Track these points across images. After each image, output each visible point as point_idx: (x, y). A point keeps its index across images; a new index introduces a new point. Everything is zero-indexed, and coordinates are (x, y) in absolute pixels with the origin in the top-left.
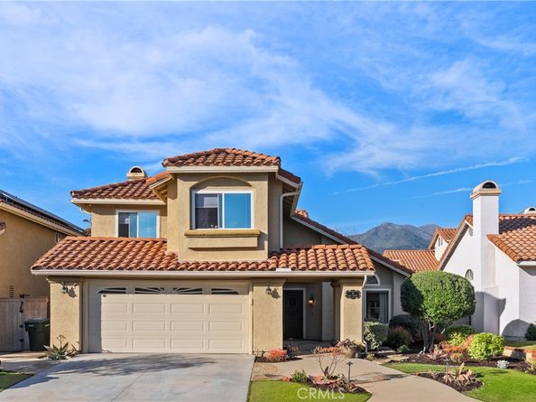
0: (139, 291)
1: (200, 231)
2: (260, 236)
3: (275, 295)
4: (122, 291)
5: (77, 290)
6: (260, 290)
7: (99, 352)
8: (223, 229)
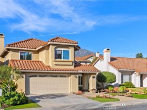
0: (40, 76)
1: (57, 60)
2: (72, 62)
3: (76, 77)
4: (36, 76)
5: (24, 76)
6: (73, 76)
7: (29, 94)
8: (62, 60)
